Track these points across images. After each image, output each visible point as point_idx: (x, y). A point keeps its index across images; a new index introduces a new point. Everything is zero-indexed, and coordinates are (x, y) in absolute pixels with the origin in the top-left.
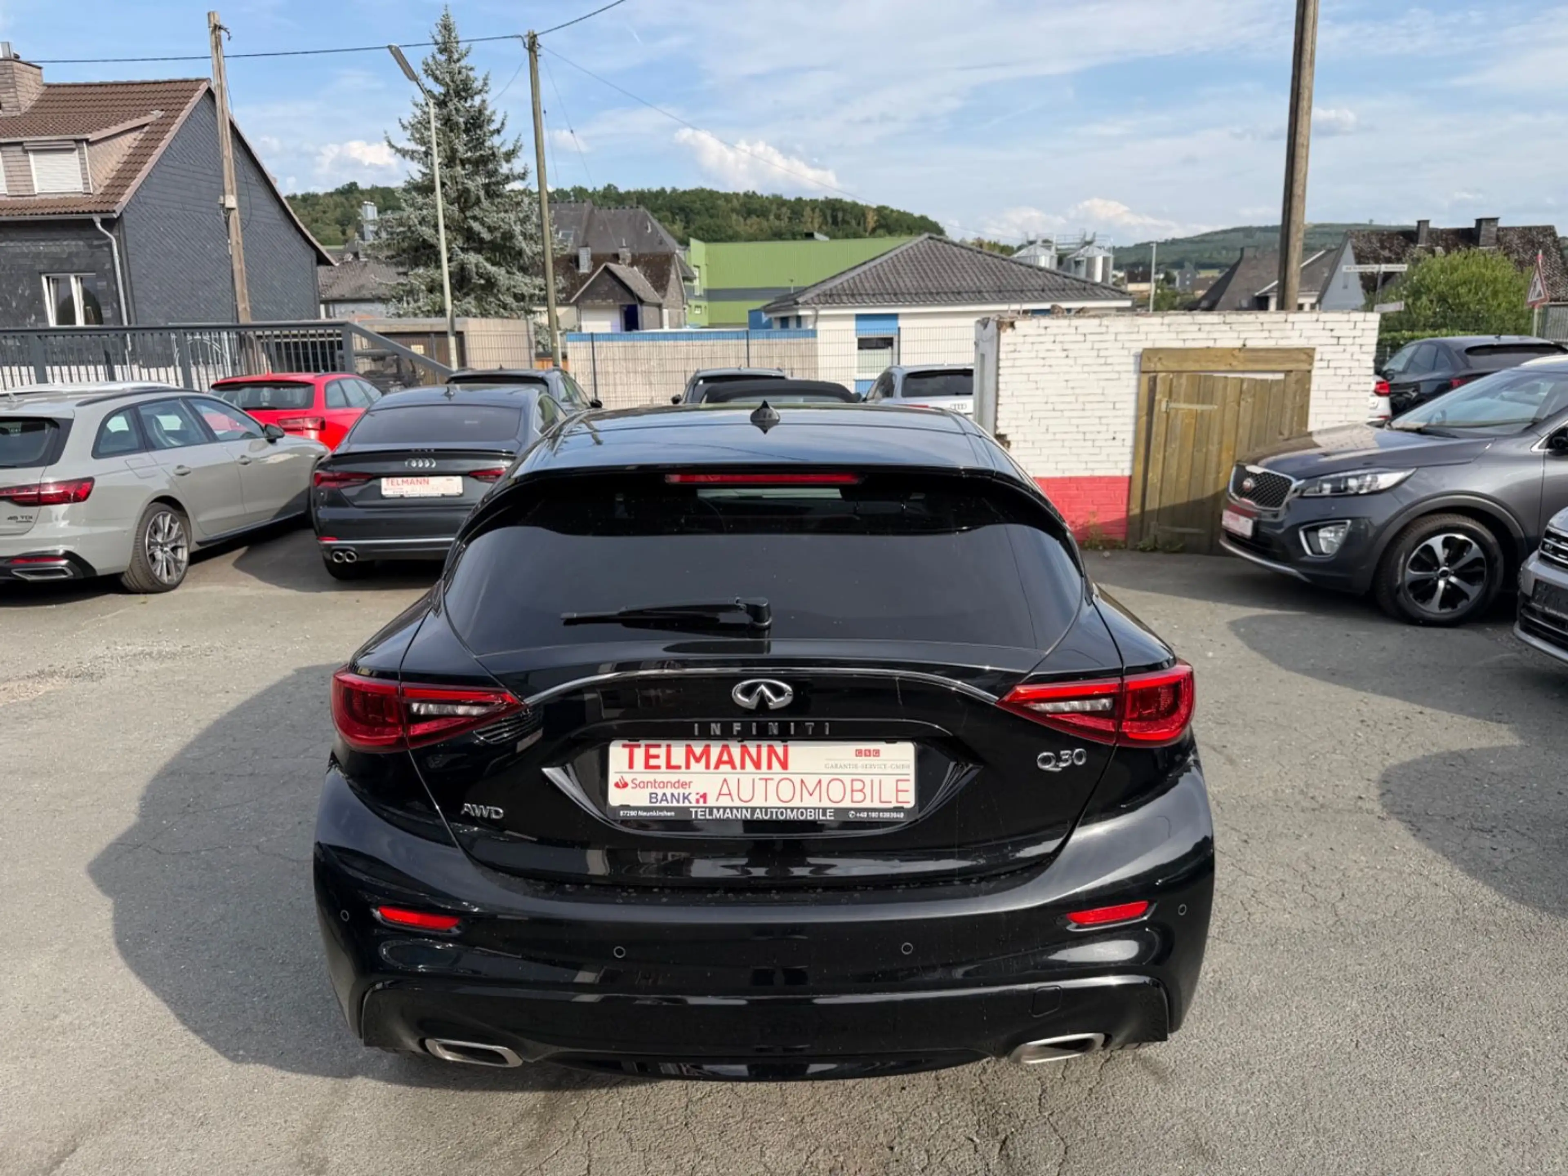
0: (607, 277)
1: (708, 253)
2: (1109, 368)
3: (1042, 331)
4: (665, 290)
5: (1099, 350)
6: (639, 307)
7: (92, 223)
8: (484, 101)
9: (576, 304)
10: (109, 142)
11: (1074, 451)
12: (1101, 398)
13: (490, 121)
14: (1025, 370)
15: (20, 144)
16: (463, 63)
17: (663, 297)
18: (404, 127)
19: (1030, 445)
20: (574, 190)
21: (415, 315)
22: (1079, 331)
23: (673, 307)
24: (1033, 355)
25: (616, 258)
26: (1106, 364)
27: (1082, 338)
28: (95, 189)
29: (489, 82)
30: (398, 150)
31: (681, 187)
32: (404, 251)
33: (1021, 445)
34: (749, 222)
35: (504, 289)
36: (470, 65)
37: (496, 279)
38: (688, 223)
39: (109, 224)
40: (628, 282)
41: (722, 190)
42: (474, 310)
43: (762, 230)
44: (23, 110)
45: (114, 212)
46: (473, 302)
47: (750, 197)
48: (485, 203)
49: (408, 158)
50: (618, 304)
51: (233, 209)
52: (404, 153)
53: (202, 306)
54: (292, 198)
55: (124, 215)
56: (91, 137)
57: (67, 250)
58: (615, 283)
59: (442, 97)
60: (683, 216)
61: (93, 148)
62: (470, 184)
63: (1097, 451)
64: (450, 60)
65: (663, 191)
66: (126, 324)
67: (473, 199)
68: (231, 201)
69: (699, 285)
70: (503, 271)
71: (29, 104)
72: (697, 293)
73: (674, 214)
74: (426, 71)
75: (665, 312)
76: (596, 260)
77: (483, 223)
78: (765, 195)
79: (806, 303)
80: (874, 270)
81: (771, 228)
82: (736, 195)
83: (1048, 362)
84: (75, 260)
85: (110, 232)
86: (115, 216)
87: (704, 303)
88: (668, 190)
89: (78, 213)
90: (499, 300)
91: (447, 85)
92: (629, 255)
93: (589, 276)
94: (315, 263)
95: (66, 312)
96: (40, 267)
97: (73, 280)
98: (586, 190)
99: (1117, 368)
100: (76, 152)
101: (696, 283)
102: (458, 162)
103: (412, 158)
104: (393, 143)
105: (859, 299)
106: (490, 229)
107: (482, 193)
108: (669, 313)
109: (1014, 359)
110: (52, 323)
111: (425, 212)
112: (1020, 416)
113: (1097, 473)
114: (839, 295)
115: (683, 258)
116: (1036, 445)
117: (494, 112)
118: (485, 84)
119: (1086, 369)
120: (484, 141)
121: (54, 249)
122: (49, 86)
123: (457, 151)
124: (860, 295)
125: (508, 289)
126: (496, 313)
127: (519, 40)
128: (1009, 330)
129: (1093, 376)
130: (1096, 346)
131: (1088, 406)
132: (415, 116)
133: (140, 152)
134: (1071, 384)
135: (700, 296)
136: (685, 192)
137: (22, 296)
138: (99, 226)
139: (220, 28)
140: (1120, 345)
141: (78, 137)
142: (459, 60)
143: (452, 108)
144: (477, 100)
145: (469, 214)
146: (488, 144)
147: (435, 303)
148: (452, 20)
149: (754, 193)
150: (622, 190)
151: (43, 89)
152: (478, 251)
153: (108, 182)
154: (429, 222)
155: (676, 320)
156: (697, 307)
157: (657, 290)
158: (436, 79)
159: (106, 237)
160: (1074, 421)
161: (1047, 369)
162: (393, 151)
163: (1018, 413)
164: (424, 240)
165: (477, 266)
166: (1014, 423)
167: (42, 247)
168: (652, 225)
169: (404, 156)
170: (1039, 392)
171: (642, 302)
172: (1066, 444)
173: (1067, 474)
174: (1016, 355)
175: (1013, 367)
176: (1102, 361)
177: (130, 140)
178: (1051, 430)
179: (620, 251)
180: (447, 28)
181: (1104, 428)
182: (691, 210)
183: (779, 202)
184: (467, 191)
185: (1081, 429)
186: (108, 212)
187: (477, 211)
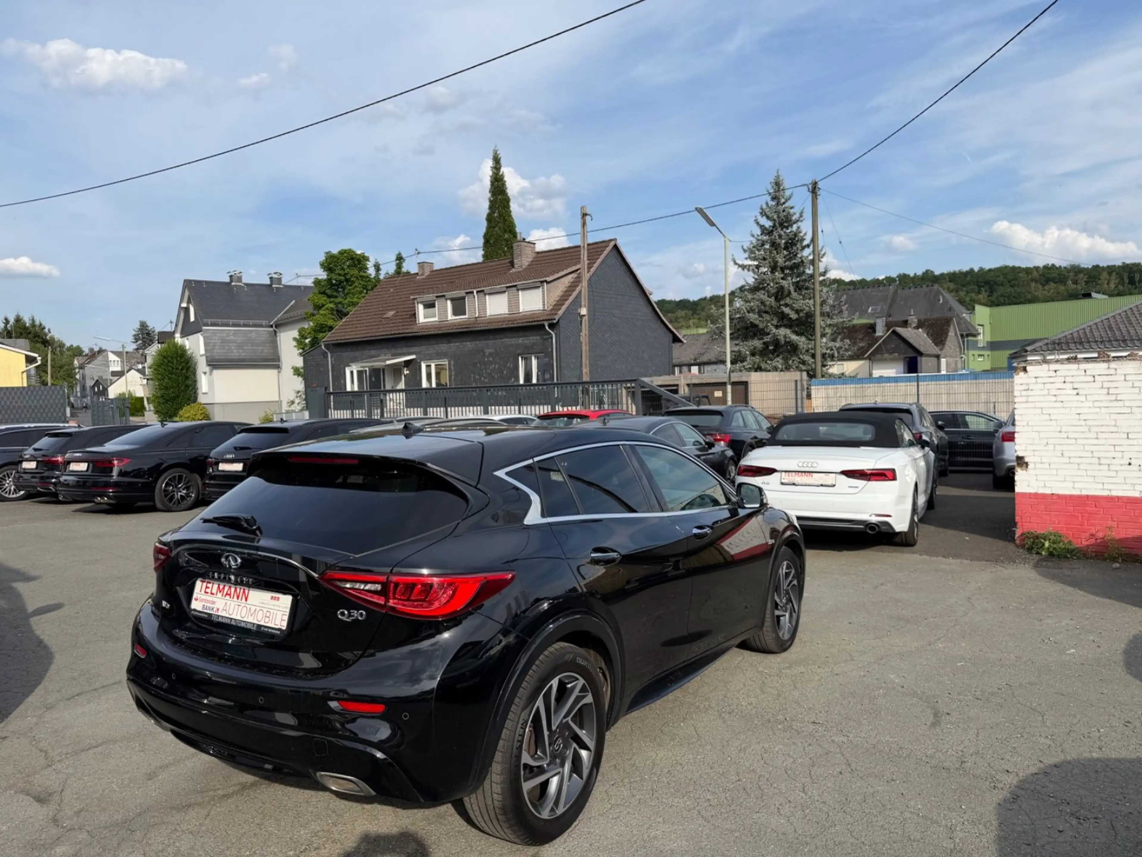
0: (894, 337)
1: (991, 315)
2: (1120, 404)
3: (1053, 374)
4: (944, 344)
5: (1108, 389)
6: (919, 358)
7: (543, 326)
8: (799, 228)
9: (869, 358)
10: (558, 281)
11: (1090, 473)
12: (1114, 429)
13: (803, 240)
14: (1038, 405)
15: (515, 286)
16: (787, 205)
17: (941, 350)
18: (745, 251)
19: (1047, 466)
20: (899, 276)
21: (741, 371)
22: (1088, 373)
23: (951, 357)
24: (1046, 392)
25: (905, 324)
26: (1116, 400)
27: (1092, 379)
28: (548, 307)
29: (804, 214)
30: (740, 266)
31: (987, 266)
32: (739, 330)
33: (1038, 466)
34: (1046, 288)
35: (803, 351)
36: (791, 205)
37: (797, 345)
38: (991, 292)
39: (552, 326)
40: (911, 341)
41: (1023, 266)
42: (780, 366)
43: (1058, 293)
44: (524, 267)
45: (555, 319)
46: (781, 361)
47: (1049, 269)
48: (794, 295)
49: (746, 270)
50: (902, 356)
51: (584, 316)
52: (743, 267)
53: (599, 370)
54: (662, 303)
55: (561, 321)
56: (548, 279)
57: (532, 341)
58: (900, 341)
59: (771, 228)
60: (987, 288)
61: (549, 285)
62: (784, 283)
63: (1113, 474)
64: (778, 204)
65: (972, 270)
66: (555, 381)
67: (786, 292)
68: (584, 311)
69: (982, 339)
70: (803, 339)
71: (527, 264)
72: (981, 345)
73: (979, 287)
74: (761, 213)
75: (943, 361)
76: (888, 326)
77: (792, 309)
78: (1064, 264)
79: (1035, 350)
80: (1105, 322)
81: (1068, 291)
82: (1037, 268)
83: (1059, 398)
84: (535, 347)
85: (552, 330)
86: (555, 321)
87: (986, 353)
88: (976, 269)
89: (538, 321)
90: (800, 359)
91: (774, 220)
92: (916, 320)
93: (882, 337)
94: (671, 341)
95: (528, 376)
96: (519, 352)
97: (533, 358)
98: (909, 276)
99: (1127, 404)
100: (541, 289)
101: (980, 337)
102: (779, 269)
103: (749, 270)
104: (737, 262)
105: (1086, 345)
106: (797, 312)
107: (792, 289)
108: (947, 362)
109: (1028, 396)
110: (522, 382)
111: (752, 304)
112: (1036, 442)
113: (1114, 493)
114: (1067, 343)
115: (969, 320)
116: (1052, 466)
117: (805, 234)
118: (801, 216)
119: (1097, 404)
120: (797, 253)
121: (526, 341)
122: (538, 253)
123: (777, 262)
124: (1089, 342)
125: (807, 351)
126: (797, 367)
127: (806, 188)
128: (1022, 374)
129: (1104, 410)
130: (1106, 385)
131: (1100, 435)
132: (752, 243)
133: (573, 285)
134: (1082, 417)
135: (983, 347)
136: (990, 270)
137: (509, 367)
138: (547, 327)
139: (586, 215)
140: (1130, 384)
141: (542, 280)
142: (784, 203)
143: (776, 235)
144: (795, 227)
145: (782, 302)
146: (799, 256)
147: (754, 363)
148: (781, 179)
149: (1053, 265)
150: (937, 273)
151: (534, 255)
152: (786, 326)
153: (555, 303)
154: (754, 310)
155: (953, 366)
156: (979, 355)
157: (936, 345)
158: (768, 218)
159: (551, 334)
160: (1087, 448)
161: (1060, 404)
162: (737, 266)
163: (1033, 439)
164: (751, 323)
165: (785, 337)
166: (1030, 448)
167: (520, 341)
168: (944, 297)
169: (743, 269)
170: (1054, 423)
171: (921, 354)
172: (1082, 467)
173: (1085, 493)
174: (1029, 393)
175: (1027, 402)
176: (1113, 398)
177: (570, 278)
178: (1066, 454)
179: (910, 318)
180: (777, 184)
181: (1119, 455)
182: (995, 283)
183: (1076, 270)
184: (782, 288)
185: (1096, 454)
186: (552, 319)
187: (788, 301)
